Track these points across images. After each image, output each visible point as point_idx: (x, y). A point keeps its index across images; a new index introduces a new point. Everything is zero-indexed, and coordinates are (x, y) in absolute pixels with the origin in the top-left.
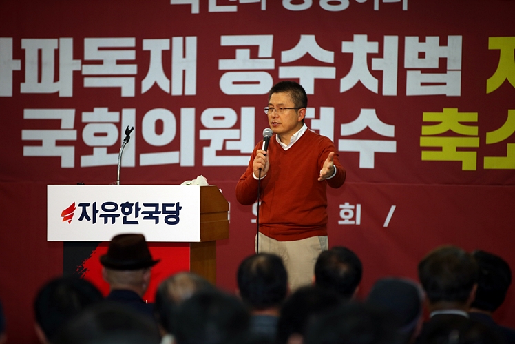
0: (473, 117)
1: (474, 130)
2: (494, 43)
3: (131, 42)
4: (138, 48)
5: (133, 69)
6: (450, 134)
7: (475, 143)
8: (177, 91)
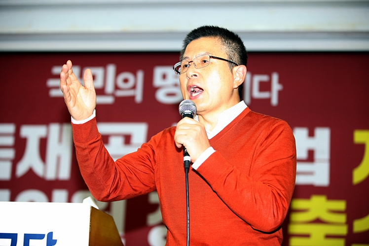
0: (341, 205)
1: (342, 218)
2: (360, 136)
3: (10, 128)
4: (17, 134)
5: (10, 154)
6: (318, 221)
7: (343, 230)
8: (50, 175)
